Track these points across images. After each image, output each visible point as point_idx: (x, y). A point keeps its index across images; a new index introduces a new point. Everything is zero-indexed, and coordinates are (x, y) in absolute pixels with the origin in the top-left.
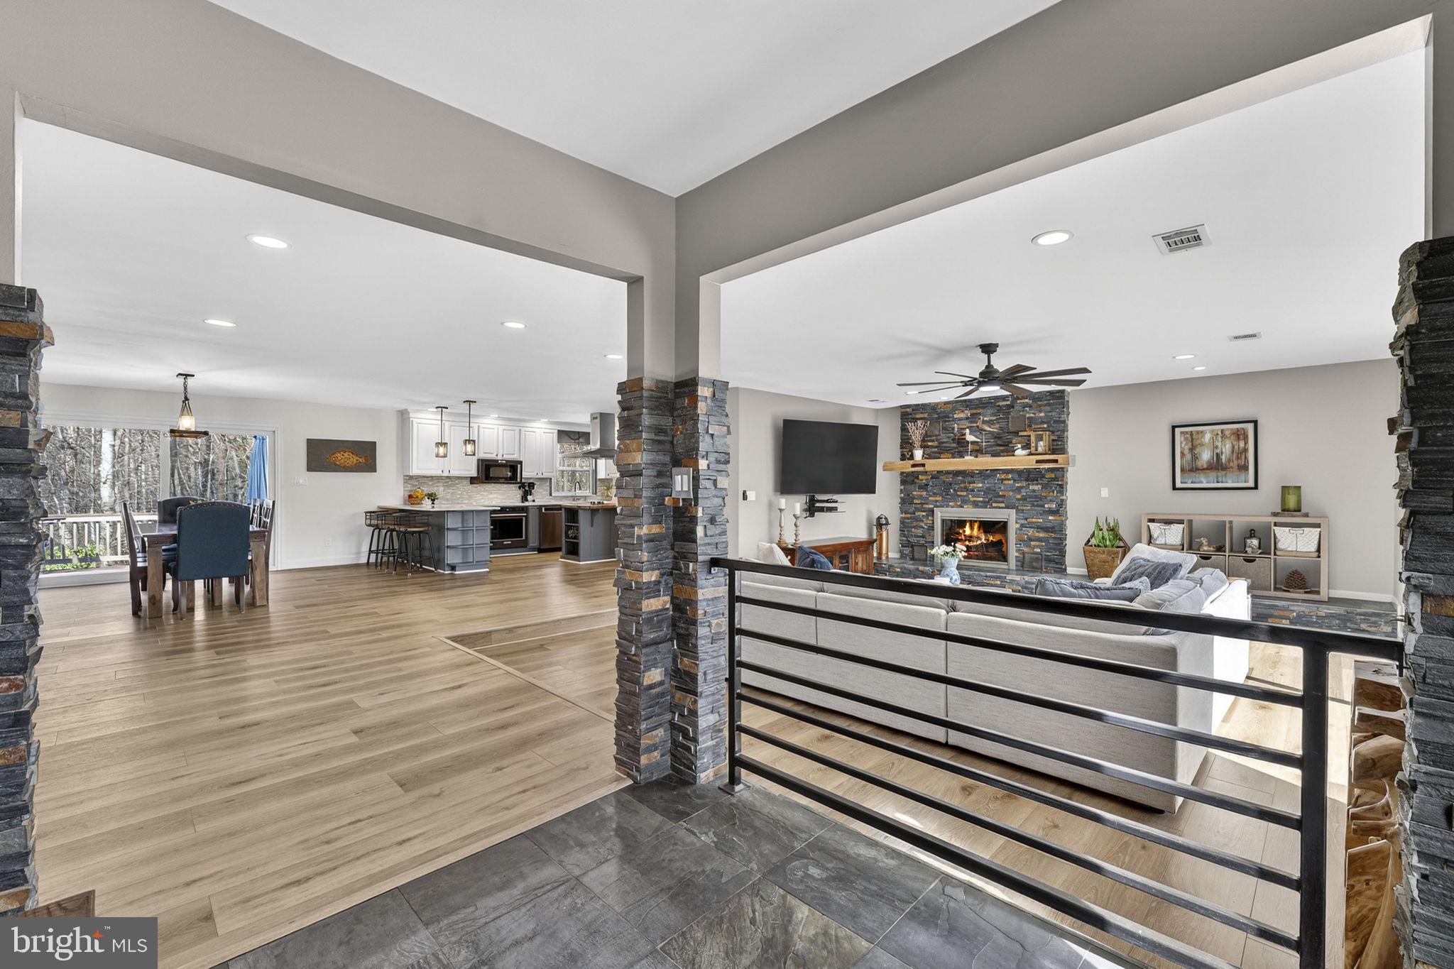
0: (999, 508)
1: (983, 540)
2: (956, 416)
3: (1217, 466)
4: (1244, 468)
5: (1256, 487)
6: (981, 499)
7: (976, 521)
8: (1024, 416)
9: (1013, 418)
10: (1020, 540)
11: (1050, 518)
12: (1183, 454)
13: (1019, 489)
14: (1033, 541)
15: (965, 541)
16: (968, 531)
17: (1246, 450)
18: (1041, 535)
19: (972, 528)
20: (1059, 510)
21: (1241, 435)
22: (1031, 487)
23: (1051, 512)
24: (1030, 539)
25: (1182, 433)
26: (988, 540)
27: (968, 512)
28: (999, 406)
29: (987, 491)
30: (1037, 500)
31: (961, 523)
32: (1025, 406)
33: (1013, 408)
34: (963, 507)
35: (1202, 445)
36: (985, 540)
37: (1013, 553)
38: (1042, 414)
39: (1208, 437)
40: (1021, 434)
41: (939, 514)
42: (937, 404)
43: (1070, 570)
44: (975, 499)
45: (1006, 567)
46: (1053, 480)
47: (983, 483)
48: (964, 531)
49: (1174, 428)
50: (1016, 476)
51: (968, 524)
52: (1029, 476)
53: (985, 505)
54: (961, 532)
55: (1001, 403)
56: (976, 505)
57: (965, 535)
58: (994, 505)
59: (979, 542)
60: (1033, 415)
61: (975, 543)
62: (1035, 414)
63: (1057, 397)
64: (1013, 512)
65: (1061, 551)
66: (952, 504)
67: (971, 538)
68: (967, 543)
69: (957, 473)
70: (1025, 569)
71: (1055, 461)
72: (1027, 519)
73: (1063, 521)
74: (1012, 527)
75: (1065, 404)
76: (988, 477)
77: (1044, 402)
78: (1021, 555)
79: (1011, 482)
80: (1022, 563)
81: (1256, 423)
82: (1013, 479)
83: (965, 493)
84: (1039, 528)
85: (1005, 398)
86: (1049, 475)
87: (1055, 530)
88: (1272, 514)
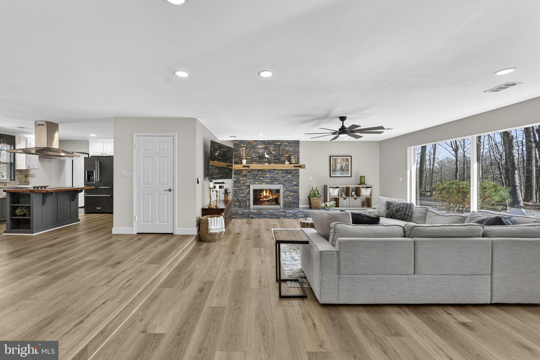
0: (276, 184)
1: (271, 198)
2: (258, 147)
3: (341, 169)
4: (348, 170)
5: (351, 176)
6: (269, 181)
7: (268, 190)
8: (285, 149)
9: (281, 149)
10: (284, 196)
11: (295, 187)
12: (333, 165)
13: (284, 177)
14: (289, 196)
15: (264, 198)
16: (265, 194)
17: (348, 165)
18: (292, 194)
19: (266, 192)
20: (297, 185)
21: (347, 160)
22: (288, 176)
23: (295, 185)
24: (288, 196)
25: (332, 159)
26: (273, 197)
27: (263, 186)
28: (276, 144)
29: (271, 178)
30: (290, 181)
31: (261, 191)
32: (285, 145)
33: (281, 145)
34: (262, 184)
35: (338, 163)
36: (272, 197)
37: (281, 201)
38: (292, 149)
39: (339, 160)
40: (284, 156)
41: (252, 187)
42: (251, 141)
43: (300, 206)
44: (267, 181)
45: (279, 207)
46: (295, 174)
47: (270, 174)
48: (263, 194)
49: (330, 157)
50: (282, 172)
51: (264, 191)
52: (288, 172)
53: (271, 183)
54: (262, 194)
55: (277, 143)
56: (267, 183)
57: (263, 196)
58: (274, 183)
59: (269, 198)
61: (268, 199)
62: (289, 148)
63: (297, 143)
64: (282, 185)
65: (299, 200)
66: (257, 183)
67: (266, 197)
68: (264, 199)
69: (259, 170)
70: (286, 207)
71: (300, 167)
72: (287, 188)
73: (299, 188)
74: (282, 191)
75: (299, 146)
76: (272, 172)
77: (293, 145)
78: (285, 202)
79: (281, 174)
80: (285, 205)
81: (351, 157)
82: (281, 173)
83: (263, 179)
84: (291, 191)
85: (278, 141)
86: (294, 172)
87: (297, 192)
88: (358, 184)
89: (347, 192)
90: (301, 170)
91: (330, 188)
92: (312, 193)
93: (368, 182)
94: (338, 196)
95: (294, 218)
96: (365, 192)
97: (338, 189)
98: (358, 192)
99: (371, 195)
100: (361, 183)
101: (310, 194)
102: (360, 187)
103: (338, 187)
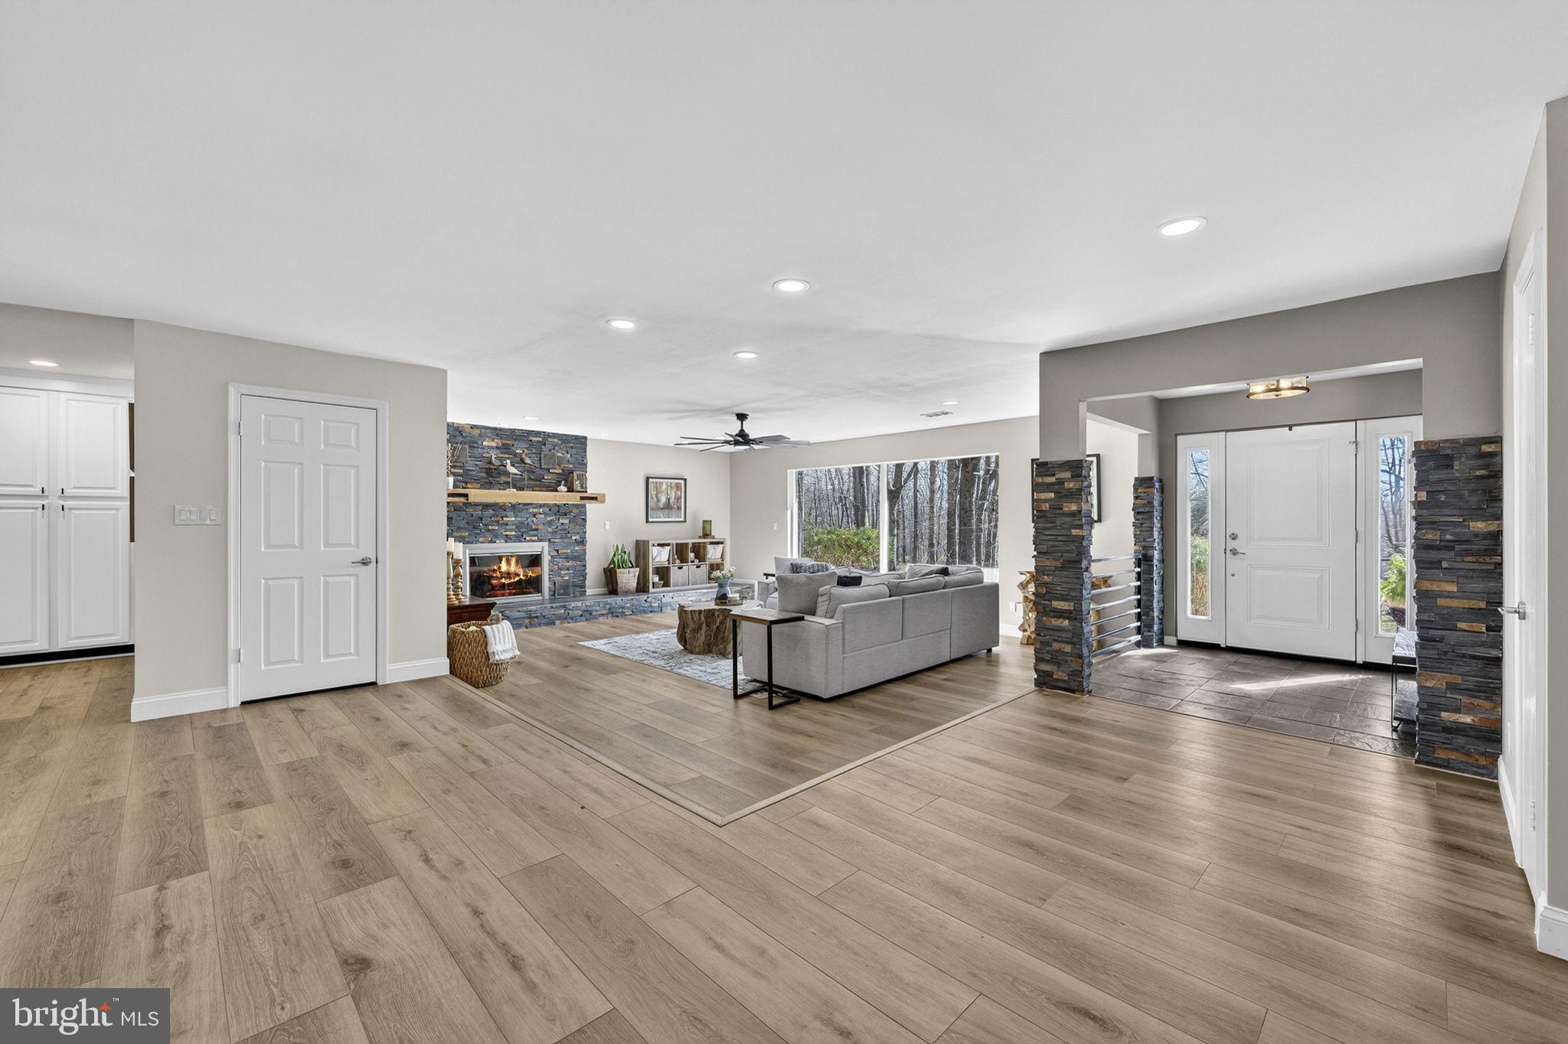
0: (533, 541)
1: (521, 577)
2: (485, 444)
3: (668, 506)
4: (679, 508)
5: (686, 521)
6: (513, 533)
7: (513, 556)
8: (554, 455)
9: (544, 455)
10: (552, 572)
11: (576, 548)
12: (652, 497)
13: (550, 523)
14: (563, 570)
15: (501, 578)
16: (504, 567)
17: (680, 498)
18: (571, 564)
19: (508, 562)
20: (582, 542)
21: (678, 487)
22: (561, 521)
23: (577, 543)
24: (561, 569)
25: (651, 483)
26: (527, 576)
27: (501, 548)
28: (531, 441)
29: (519, 526)
30: (566, 533)
31: (494, 560)
32: (555, 445)
33: (545, 445)
34: (495, 542)
35: (661, 492)
36: (524, 575)
37: (546, 584)
39: (664, 487)
40: (551, 471)
41: (468, 551)
42: (465, 426)
43: (589, 592)
44: (508, 533)
45: (541, 598)
46: (576, 515)
47: (516, 516)
48: (500, 568)
49: (648, 479)
50: (548, 511)
51: (504, 559)
52: (560, 510)
53: (519, 539)
54: (495, 568)
55: (533, 439)
56: (508, 539)
57: (500, 572)
58: (527, 539)
59: (517, 579)
60: (561, 455)
61: (512, 580)
62: (563, 454)
63: (581, 442)
64: (546, 544)
65: (584, 577)
66: (481, 539)
67: (508, 575)
68: (503, 580)
69: (486, 506)
70: (557, 597)
71: (595, 499)
72: (557, 551)
73: (585, 550)
74: (546, 560)
75: (585, 449)
76: (521, 511)
77: (571, 445)
78: (552, 586)
79: (543, 516)
80: (553, 593)
81: (685, 480)
82: (544, 513)
83: (497, 528)
84: (567, 558)
85: (537, 434)
86: (575, 511)
87: (581, 558)
88: (700, 537)
89: (681, 552)
90: (590, 506)
91: (654, 545)
92: (616, 559)
93: (717, 533)
94: (669, 564)
95: (587, 620)
96: (713, 554)
97: (668, 548)
98: (699, 551)
99: (722, 557)
100: (706, 535)
101: (613, 561)
102: (704, 543)
103: (668, 545)
